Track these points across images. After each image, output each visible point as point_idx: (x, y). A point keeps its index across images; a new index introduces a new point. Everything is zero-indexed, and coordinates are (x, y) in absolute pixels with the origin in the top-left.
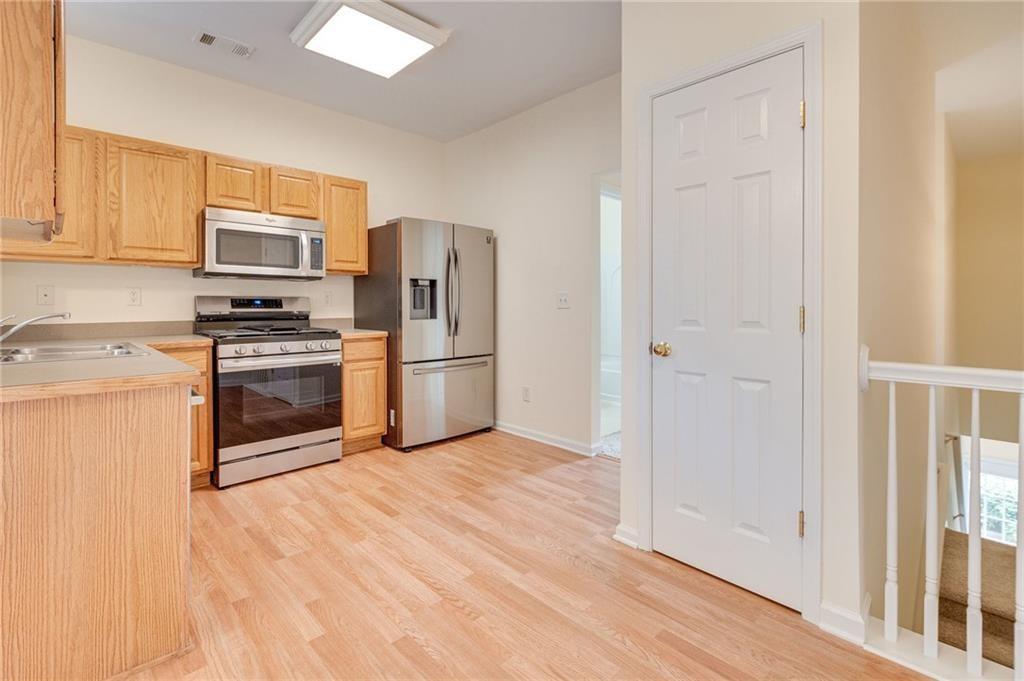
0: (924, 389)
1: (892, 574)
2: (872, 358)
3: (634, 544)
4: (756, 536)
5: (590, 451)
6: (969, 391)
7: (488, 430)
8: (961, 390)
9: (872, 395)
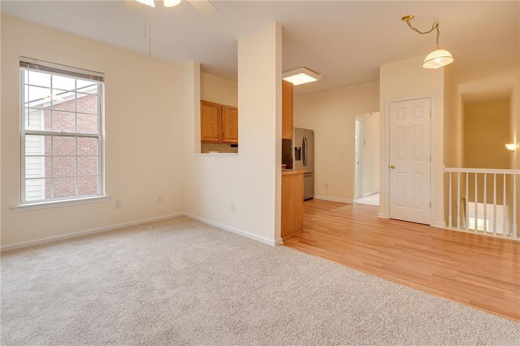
0: (457, 173)
1: (450, 213)
2: (446, 167)
3: (384, 218)
4: (419, 210)
5: (353, 202)
6: (466, 173)
7: (312, 198)
8: (464, 173)
9: (446, 175)
